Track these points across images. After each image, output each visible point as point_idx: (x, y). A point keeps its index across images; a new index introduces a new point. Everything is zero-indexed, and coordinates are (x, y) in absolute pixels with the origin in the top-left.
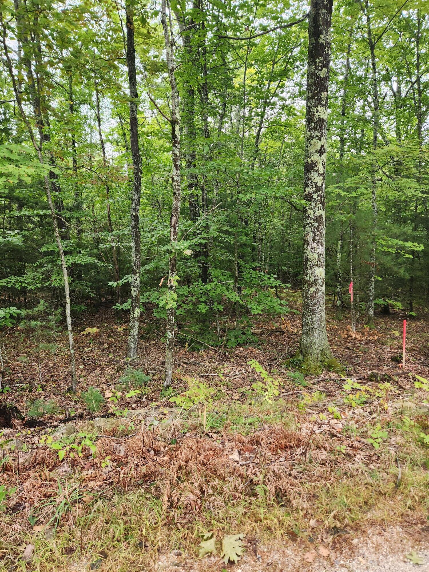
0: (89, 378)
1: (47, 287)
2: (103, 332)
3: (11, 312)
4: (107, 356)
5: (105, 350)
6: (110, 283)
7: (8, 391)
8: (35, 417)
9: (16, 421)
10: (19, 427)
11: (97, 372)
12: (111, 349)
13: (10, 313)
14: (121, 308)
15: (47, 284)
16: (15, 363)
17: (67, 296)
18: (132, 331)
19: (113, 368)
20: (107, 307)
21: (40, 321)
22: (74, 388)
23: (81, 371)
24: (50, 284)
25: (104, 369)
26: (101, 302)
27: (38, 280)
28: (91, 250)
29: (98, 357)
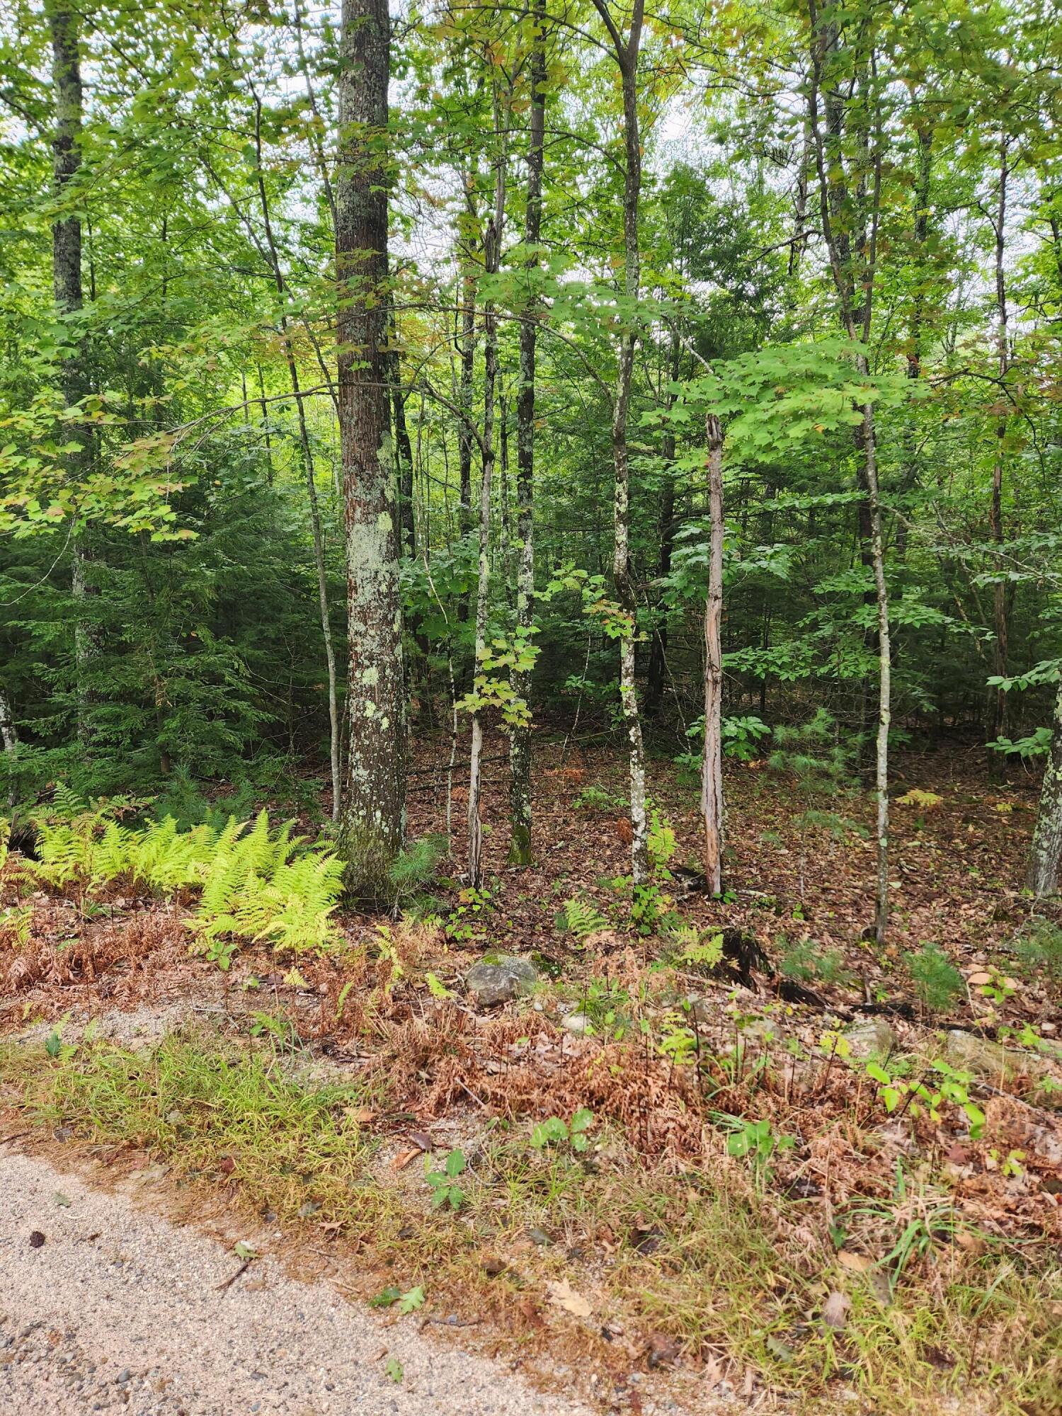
0: (915, 917)
1: (822, 677)
2: (951, 808)
3: (751, 729)
4: (964, 872)
5: (955, 853)
6: (993, 680)
7: (732, 900)
8: (798, 980)
9: (758, 975)
10: (763, 990)
11: (938, 907)
12: (976, 856)
13: (749, 732)
14: (1014, 749)
15: (823, 670)
16: (745, 842)
17: (885, 704)
18: (1046, 820)
19: (982, 908)
20: (962, 743)
21: (815, 756)
22: (879, 934)
23: (895, 895)
24: (831, 671)
25: (955, 904)
26: (943, 728)
27: (804, 660)
28: (931, 590)
29: (939, 869)
